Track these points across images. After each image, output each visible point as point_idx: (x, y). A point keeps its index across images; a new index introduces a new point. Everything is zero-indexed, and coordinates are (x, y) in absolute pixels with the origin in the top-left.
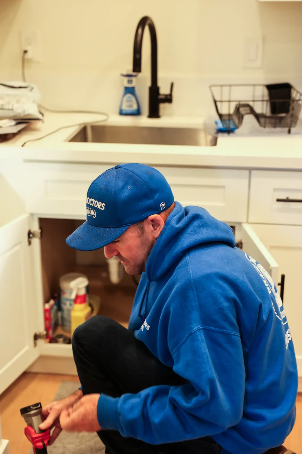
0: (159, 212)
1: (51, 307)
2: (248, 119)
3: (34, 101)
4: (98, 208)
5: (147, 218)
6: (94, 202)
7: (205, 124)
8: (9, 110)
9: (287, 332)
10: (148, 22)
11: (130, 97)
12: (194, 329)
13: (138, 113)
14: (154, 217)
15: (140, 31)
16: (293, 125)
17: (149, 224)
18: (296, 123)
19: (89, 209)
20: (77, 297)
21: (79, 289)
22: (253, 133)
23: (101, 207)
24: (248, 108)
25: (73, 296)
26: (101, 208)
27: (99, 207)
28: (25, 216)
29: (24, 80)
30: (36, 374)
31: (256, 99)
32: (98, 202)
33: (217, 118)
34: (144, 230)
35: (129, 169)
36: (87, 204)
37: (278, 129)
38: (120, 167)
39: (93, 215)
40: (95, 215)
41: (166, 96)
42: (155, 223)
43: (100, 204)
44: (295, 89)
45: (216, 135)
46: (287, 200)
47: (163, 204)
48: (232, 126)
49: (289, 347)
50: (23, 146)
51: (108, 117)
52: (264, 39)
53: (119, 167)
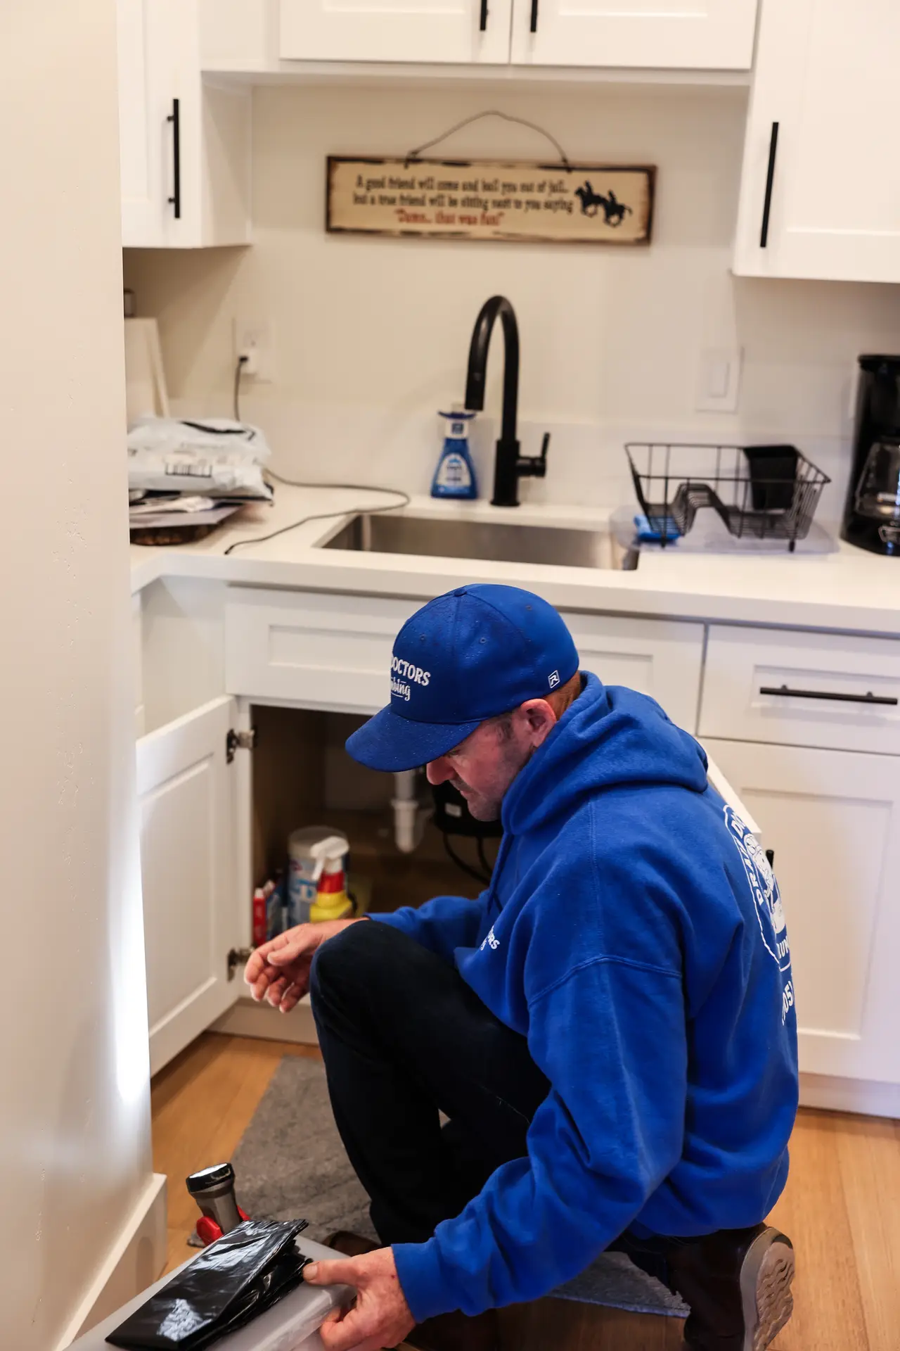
0: (544, 692)
1: (268, 897)
2: (706, 518)
3: (255, 461)
4: (415, 680)
5: (519, 705)
6: (408, 668)
7: (612, 523)
8: (203, 476)
9: (787, 988)
10: (503, 308)
11: (455, 461)
12: (587, 961)
13: (470, 494)
14: (534, 703)
15: (484, 325)
16: (800, 533)
17: (522, 718)
18: (806, 531)
19: (396, 682)
20: (324, 876)
21: (328, 861)
22: (713, 547)
23: (422, 679)
24: (705, 494)
25: (316, 876)
26: (421, 681)
27: (417, 679)
28: (221, 701)
29: (237, 417)
30: (230, 1036)
31: (721, 476)
32: (416, 667)
33: (639, 511)
34: (512, 730)
35: (484, 600)
36: (392, 669)
37: (767, 541)
38: (465, 593)
39: (405, 696)
40: (409, 694)
41: (533, 460)
42: (535, 717)
43: (419, 673)
44: (804, 460)
45: (635, 548)
46: (784, 692)
47: (555, 676)
48: (670, 530)
49: (787, 1021)
50: (226, 553)
51: (409, 500)
52: (742, 354)
53: (463, 592)
